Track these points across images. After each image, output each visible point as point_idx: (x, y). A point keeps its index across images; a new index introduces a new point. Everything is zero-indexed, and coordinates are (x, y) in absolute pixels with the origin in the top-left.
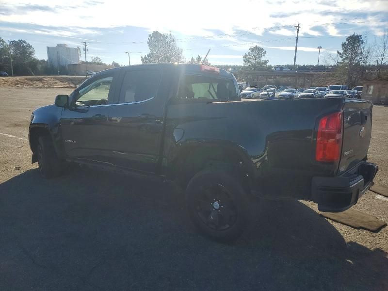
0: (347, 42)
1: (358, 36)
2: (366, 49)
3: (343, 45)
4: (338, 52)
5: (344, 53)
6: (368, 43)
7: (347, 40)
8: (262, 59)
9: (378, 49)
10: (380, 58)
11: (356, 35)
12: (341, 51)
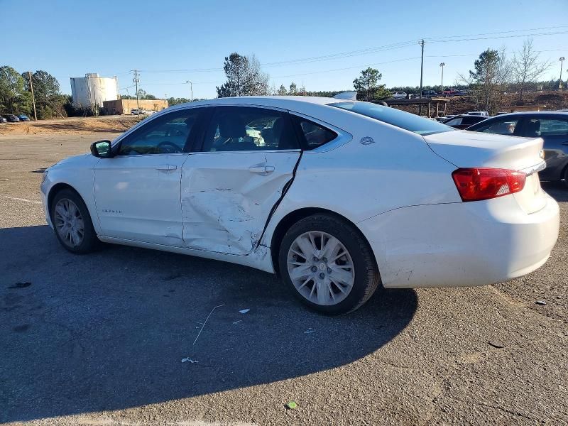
0: (480, 60)
1: (492, 53)
2: (504, 67)
3: (476, 64)
4: (471, 72)
5: (479, 73)
6: (506, 60)
7: (481, 57)
8: (377, 84)
9: (519, 66)
10: (521, 77)
11: (490, 50)
12: (475, 71)
